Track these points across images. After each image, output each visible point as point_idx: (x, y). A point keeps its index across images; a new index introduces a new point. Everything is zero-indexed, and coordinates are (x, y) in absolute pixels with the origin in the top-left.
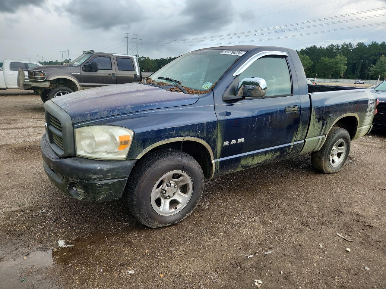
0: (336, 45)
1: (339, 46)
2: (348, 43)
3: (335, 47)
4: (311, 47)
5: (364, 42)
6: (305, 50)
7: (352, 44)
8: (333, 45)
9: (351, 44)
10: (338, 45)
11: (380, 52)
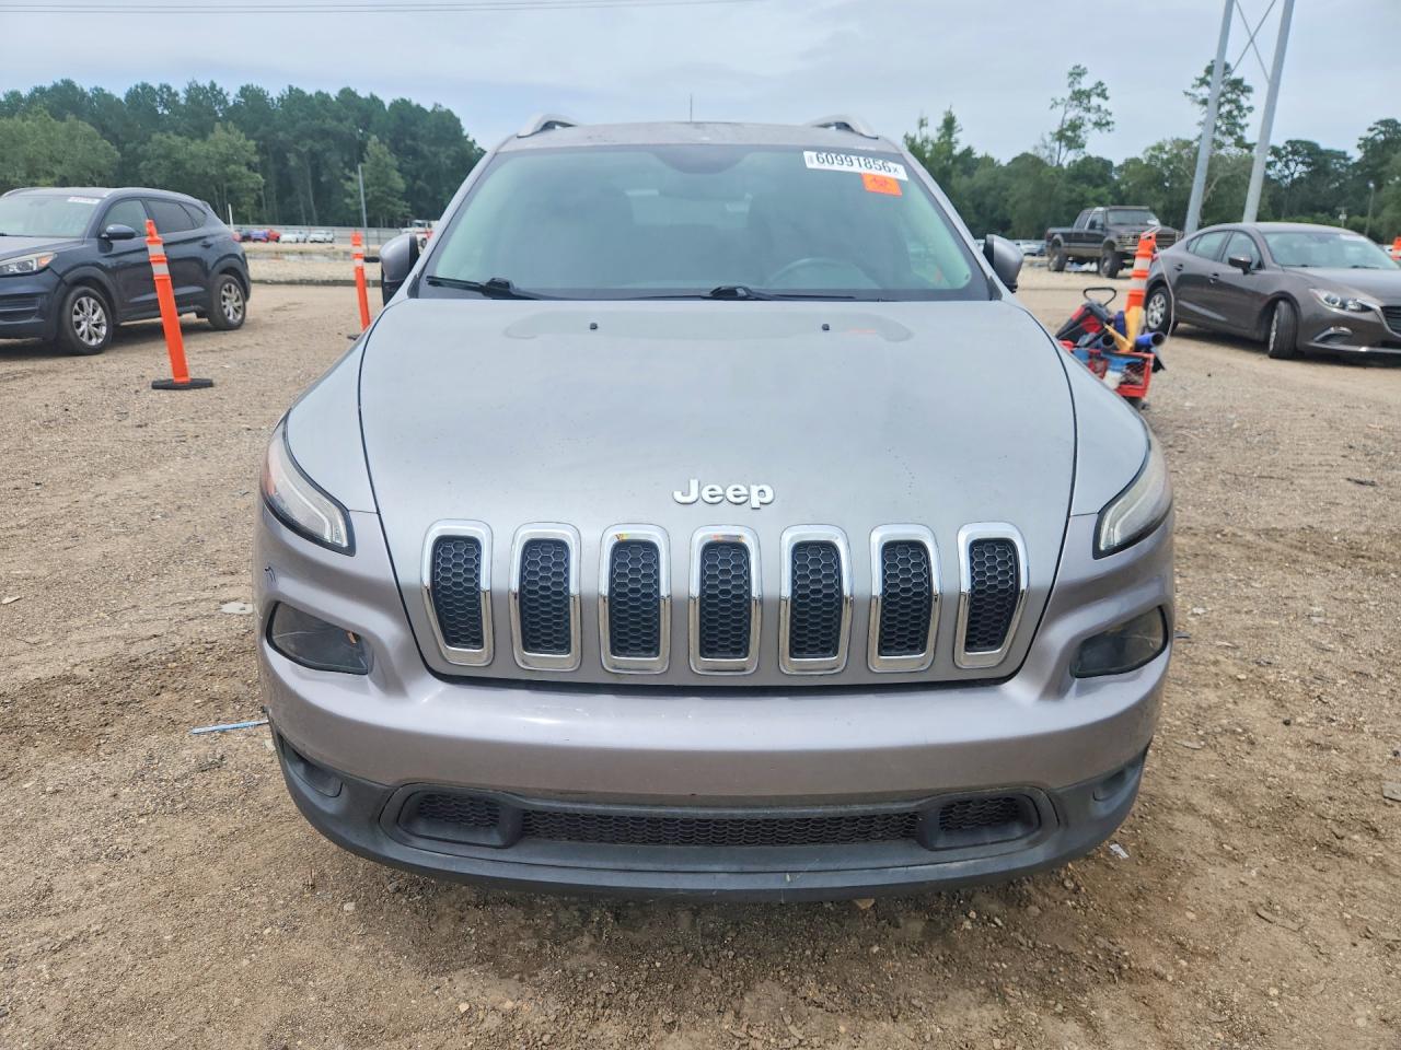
0: (161, 89)
1: (176, 94)
2: (208, 86)
3: (162, 98)
4: (55, 88)
5: (265, 89)
6: (32, 95)
7: (221, 89)
8: (151, 88)
9: (217, 88)
10: (169, 88)
11: (327, 126)
